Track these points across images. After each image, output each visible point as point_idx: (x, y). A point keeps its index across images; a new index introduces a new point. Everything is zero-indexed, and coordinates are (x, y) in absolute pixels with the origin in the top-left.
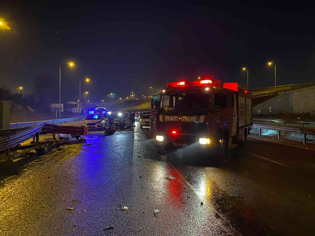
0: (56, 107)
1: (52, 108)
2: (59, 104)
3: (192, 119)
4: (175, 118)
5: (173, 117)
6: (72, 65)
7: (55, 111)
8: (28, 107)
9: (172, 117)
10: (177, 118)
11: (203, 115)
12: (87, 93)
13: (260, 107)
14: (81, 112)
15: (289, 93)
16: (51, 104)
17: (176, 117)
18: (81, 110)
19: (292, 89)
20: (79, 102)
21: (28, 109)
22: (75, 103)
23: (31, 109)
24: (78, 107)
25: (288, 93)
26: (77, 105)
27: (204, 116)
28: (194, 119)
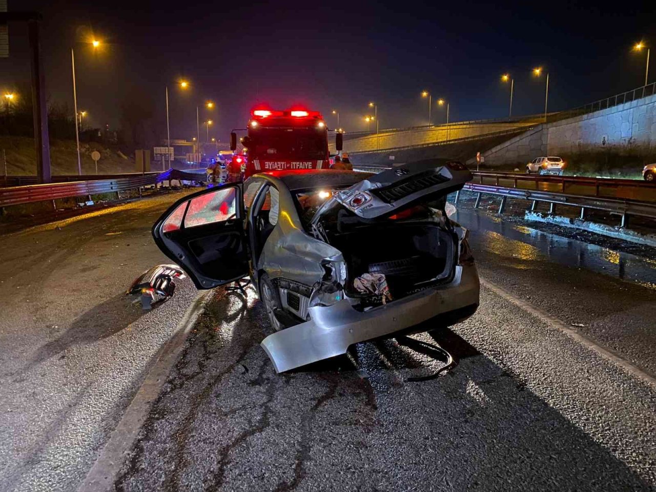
0: (162, 152)
1: (156, 155)
2: (167, 148)
3: (306, 165)
4: (281, 165)
5: (278, 163)
6: (184, 85)
7: (162, 158)
8: (119, 152)
9: (276, 163)
10: (284, 165)
11: (320, 160)
12: (210, 122)
13: (496, 152)
14: (200, 161)
15: (542, 129)
16: (155, 148)
17: (283, 163)
18: (200, 157)
19: (547, 122)
20: (196, 141)
21: (119, 156)
22: (188, 144)
23: (123, 156)
24: (194, 151)
25: (540, 129)
26: (191, 147)
27: (322, 161)
28: (309, 165)
